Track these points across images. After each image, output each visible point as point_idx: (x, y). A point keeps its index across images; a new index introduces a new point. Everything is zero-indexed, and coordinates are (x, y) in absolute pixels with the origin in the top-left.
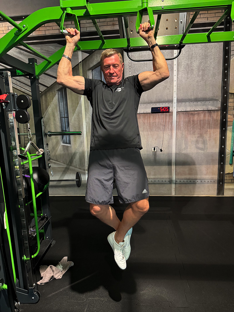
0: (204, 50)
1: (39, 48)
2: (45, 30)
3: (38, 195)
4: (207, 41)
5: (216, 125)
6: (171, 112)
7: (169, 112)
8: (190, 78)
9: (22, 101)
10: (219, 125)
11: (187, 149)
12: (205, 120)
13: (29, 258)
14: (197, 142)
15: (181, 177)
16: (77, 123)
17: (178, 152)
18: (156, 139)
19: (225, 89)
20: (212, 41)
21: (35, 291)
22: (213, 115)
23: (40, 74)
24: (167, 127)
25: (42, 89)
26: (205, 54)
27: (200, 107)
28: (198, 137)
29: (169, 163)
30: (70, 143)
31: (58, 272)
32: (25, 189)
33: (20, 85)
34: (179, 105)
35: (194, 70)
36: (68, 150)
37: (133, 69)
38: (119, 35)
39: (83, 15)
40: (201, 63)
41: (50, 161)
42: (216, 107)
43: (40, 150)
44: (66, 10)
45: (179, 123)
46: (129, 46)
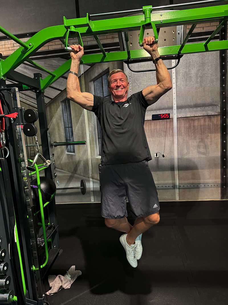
0: (201, 58)
1: (43, 63)
2: (48, 46)
3: (45, 205)
4: (205, 50)
5: (216, 130)
6: (171, 118)
7: (169, 118)
8: (189, 85)
9: (30, 115)
10: (219, 130)
11: (189, 154)
12: (206, 125)
13: (38, 269)
14: (199, 147)
15: (184, 182)
16: (81, 132)
17: (180, 157)
18: (157, 145)
19: (224, 94)
20: (209, 50)
21: (44, 302)
22: (213, 120)
23: (45, 87)
24: (168, 133)
25: (47, 101)
26: (202, 62)
27: (200, 112)
28: (199, 142)
29: (172, 169)
30: (74, 152)
31: (67, 282)
32: (33, 200)
33: (26, 98)
34: (179, 111)
35: (192, 77)
36: (72, 159)
37: (133, 78)
38: (119, 47)
39: (86, 32)
40: (198, 70)
41: (56, 170)
42: (215, 112)
43: (47, 161)
44: (69, 28)
45: (180, 129)
46: (129, 58)
